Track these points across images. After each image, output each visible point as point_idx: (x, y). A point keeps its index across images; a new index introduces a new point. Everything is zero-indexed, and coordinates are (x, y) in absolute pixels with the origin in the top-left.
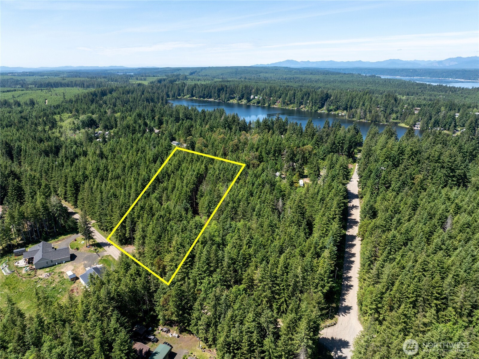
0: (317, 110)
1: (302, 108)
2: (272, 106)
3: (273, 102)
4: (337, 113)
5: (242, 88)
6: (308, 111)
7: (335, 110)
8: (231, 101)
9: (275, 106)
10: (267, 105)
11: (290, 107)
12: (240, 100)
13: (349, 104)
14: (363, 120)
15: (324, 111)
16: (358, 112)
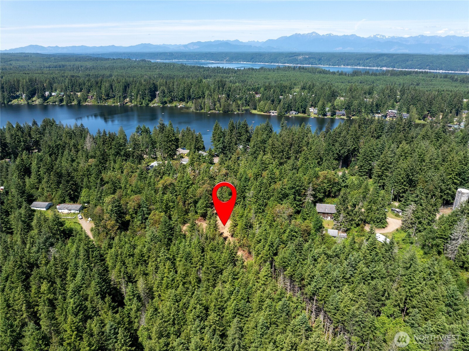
0: (148, 104)
1: (127, 103)
2: (85, 104)
3: (84, 99)
4: (173, 105)
5: (26, 82)
6: (136, 105)
7: (171, 102)
8: (15, 102)
9: (87, 103)
10: (75, 103)
11: (110, 103)
12: (29, 99)
13: (186, 93)
14: (214, 111)
15: (156, 103)
16: (206, 103)
